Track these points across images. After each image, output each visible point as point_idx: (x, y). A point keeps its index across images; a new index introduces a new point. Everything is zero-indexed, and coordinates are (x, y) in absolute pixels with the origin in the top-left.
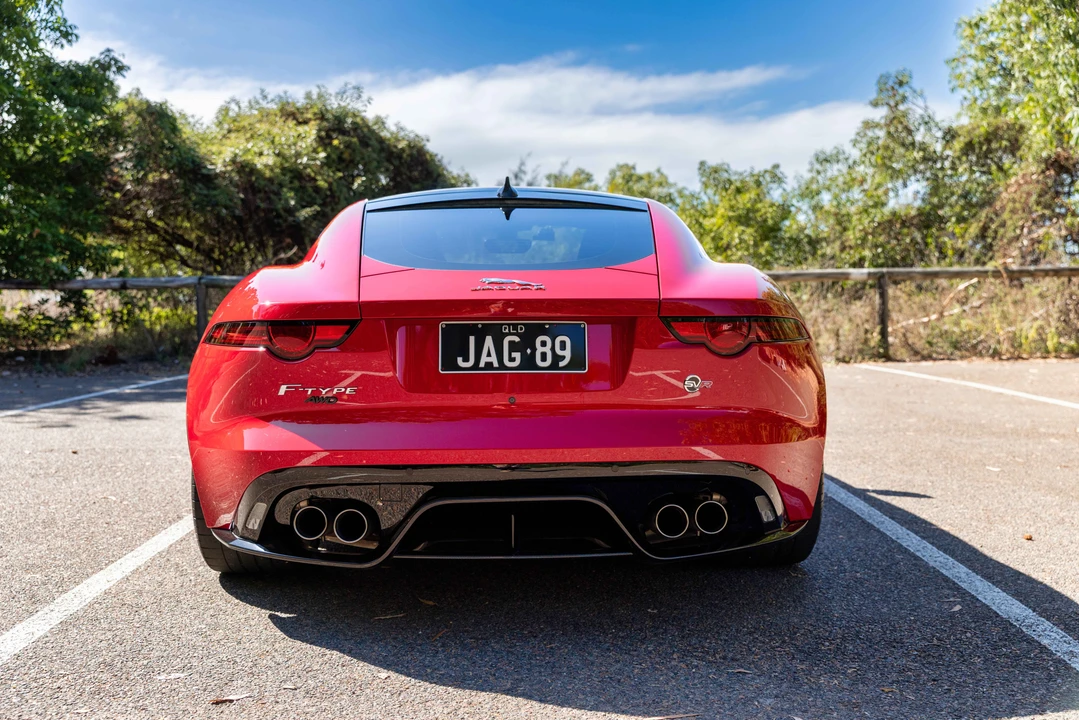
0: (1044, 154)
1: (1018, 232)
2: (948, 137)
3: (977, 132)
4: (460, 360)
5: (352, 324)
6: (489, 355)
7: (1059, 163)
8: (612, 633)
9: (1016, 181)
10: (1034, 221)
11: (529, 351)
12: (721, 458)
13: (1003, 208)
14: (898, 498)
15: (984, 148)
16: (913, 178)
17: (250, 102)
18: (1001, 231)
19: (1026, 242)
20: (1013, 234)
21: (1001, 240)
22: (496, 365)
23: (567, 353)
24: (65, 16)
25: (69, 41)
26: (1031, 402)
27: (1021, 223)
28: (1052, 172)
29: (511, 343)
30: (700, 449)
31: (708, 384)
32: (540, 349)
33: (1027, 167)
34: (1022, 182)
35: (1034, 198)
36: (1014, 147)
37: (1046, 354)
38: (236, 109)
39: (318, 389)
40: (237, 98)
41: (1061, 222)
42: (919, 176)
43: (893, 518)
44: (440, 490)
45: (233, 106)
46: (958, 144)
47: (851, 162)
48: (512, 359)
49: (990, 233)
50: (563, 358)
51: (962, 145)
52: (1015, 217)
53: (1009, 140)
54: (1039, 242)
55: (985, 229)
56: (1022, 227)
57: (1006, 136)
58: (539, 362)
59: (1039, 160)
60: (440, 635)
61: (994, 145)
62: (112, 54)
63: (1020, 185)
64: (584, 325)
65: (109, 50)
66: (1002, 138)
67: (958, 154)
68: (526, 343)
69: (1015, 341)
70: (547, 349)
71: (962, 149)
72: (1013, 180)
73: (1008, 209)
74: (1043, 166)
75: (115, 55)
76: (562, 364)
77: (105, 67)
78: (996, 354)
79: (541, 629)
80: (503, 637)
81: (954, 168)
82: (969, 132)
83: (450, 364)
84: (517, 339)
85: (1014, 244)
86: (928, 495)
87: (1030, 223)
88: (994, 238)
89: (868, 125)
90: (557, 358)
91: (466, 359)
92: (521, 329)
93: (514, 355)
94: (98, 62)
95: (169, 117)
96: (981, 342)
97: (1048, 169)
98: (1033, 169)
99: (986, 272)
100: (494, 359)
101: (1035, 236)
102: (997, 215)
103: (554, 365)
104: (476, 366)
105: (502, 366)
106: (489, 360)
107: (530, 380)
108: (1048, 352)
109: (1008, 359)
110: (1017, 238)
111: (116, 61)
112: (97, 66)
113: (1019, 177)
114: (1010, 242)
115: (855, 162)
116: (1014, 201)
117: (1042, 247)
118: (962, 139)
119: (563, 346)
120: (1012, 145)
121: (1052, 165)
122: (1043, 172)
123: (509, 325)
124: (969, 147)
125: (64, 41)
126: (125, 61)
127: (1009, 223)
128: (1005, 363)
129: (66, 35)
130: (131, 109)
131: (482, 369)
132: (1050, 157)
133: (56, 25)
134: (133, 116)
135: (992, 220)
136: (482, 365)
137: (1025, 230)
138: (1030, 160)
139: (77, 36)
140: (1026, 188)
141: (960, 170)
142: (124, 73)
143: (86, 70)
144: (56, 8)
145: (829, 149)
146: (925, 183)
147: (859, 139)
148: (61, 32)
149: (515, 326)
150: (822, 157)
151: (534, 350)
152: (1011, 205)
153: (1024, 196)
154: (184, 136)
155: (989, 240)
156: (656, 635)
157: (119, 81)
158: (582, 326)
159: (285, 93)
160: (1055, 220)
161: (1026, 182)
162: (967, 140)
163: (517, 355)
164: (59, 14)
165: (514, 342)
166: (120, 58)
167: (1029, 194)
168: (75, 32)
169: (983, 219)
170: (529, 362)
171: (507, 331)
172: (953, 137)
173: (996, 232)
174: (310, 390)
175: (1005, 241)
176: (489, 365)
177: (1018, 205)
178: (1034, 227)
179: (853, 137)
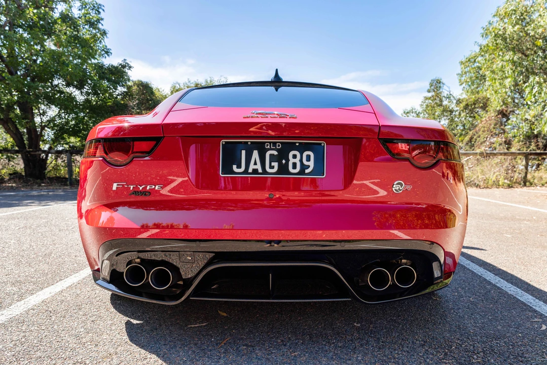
0: (498, 109)
1: (485, 139)
2: (458, 102)
3: (471, 100)
4: (234, 167)
5: (158, 140)
6: (255, 164)
7: (503, 112)
8: (333, 343)
9: (485, 120)
10: (492, 135)
11: (284, 162)
12: (409, 238)
13: (479, 130)
14: (470, 250)
15: (473, 106)
16: (443, 119)
17: (184, 84)
18: (478, 139)
19: (488, 144)
20: (483, 140)
21: (478, 142)
22: (260, 171)
23: (311, 164)
24: (106, 45)
25: (108, 55)
26: (503, 205)
27: (486, 136)
28: (500, 116)
29: (271, 155)
30: (396, 232)
31: (409, 187)
32: (292, 160)
33: (491, 114)
34: (488, 120)
35: (493, 126)
36: (485, 107)
37: (498, 186)
38: (179, 87)
39: (137, 186)
40: (179, 82)
41: (503, 135)
42: (445, 117)
43: (473, 262)
44: (220, 256)
45: (177, 85)
46: (462, 105)
47: (417, 112)
48: (272, 167)
49: (474, 140)
50: (308, 167)
51: (464, 105)
52: (484, 133)
53: (483, 104)
54: (493, 143)
55: (471, 138)
56: (487, 138)
57: (482, 102)
58: (291, 170)
59: (495, 111)
60: (225, 342)
61: (476, 106)
62: (126, 61)
63: (487, 121)
64: (324, 143)
65: (125, 60)
66: (480, 103)
67: (462, 109)
68: (282, 156)
69: (486, 181)
70: (297, 161)
71: (464, 107)
72: (484, 119)
73: (481, 130)
74: (497, 114)
75: (127, 61)
76: (307, 171)
77: (124, 67)
78: (478, 186)
79: (289, 338)
80: (264, 345)
81: (460, 114)
82: (467, 100)
83: (228, 169)
84: (275, 153)
85: (483, 144)
86: (484, 249)
87: (490, 136)
88: (475, 142)
89: (426, 98)
90: (304, 167)
91: (239, 166)
92: (279, 146)
93: (273, 164)
94: (121, 64)
95: (150, 87)
96: (472, 181)
97: (499, 115)
98: (493, 115)
99: (477, 153)
100: (259, 167)
101: (492, 141)
102: (477, 133)
103: (302, 172)
104: (246, 172)
105: (265, 172)
106: (255, 167)
107: (284, 182)
108: (499, 186)
109: (483, 188)
110: (485, 142)
111: (128, 64)
112: (120, 66)
113: (487, 118)
114: (481, 144)
115: (419, 113)
116: (484, 127)
117: (494, 145)
118: (464, 103)
119: (308, 158)
120: (484, 105)
121: (500, 113)
122: (497, 116)
123: (270, 143)
124: (467, 106)
125: (106, 55)
126: (131, 64)
127: (481, 136)
128: (482, 189)
129: (107, 53)
130: (135, 84)
131: (250, 174)
132: (500, 110)
133: (103, 48)
134: (136, 87)
135: (474, 135)
136: (250, 170)
137: (488, 139)
138: (492, 111)
139: (111, 53)
140: (489, 122)
141: (462, 115)
142: (131, 69)
143: (116, 68)
144: (102, 41)
145: (409, 109)
146: (447, 121)
147: (423, 104)
148: (105, 51)
149: (275, 144)
150: (406, 112)
151: (288, 160)
152: (483, 129)
153: (489, 125)
154: (156, 96)
155: (473, 143)
156: (362, 345)
157: (129, 73)
158: (323, 145)
159: (197, 80)
160: (500, 135)
161: (489, 120)
162: (466, 103)
163: (275, 164)
164: (104, 43)
165: (273, 155)
166: (129, 63)
167: (490, 124)
168: (110, 51)
169: (471, 134)
170: (283, 169)
171: (269, 147)
172: (460, 102)
173: (476, 139)
174: (132, 187)
175: (480, 143)
176: (255, 171)
177: (486, 129)
178: (492, 138)
179: (420, 103)
